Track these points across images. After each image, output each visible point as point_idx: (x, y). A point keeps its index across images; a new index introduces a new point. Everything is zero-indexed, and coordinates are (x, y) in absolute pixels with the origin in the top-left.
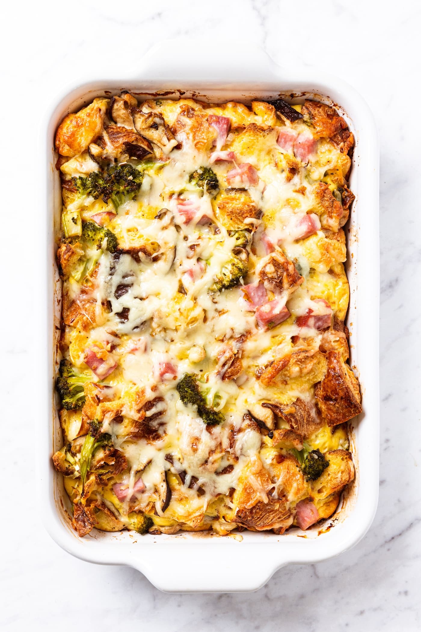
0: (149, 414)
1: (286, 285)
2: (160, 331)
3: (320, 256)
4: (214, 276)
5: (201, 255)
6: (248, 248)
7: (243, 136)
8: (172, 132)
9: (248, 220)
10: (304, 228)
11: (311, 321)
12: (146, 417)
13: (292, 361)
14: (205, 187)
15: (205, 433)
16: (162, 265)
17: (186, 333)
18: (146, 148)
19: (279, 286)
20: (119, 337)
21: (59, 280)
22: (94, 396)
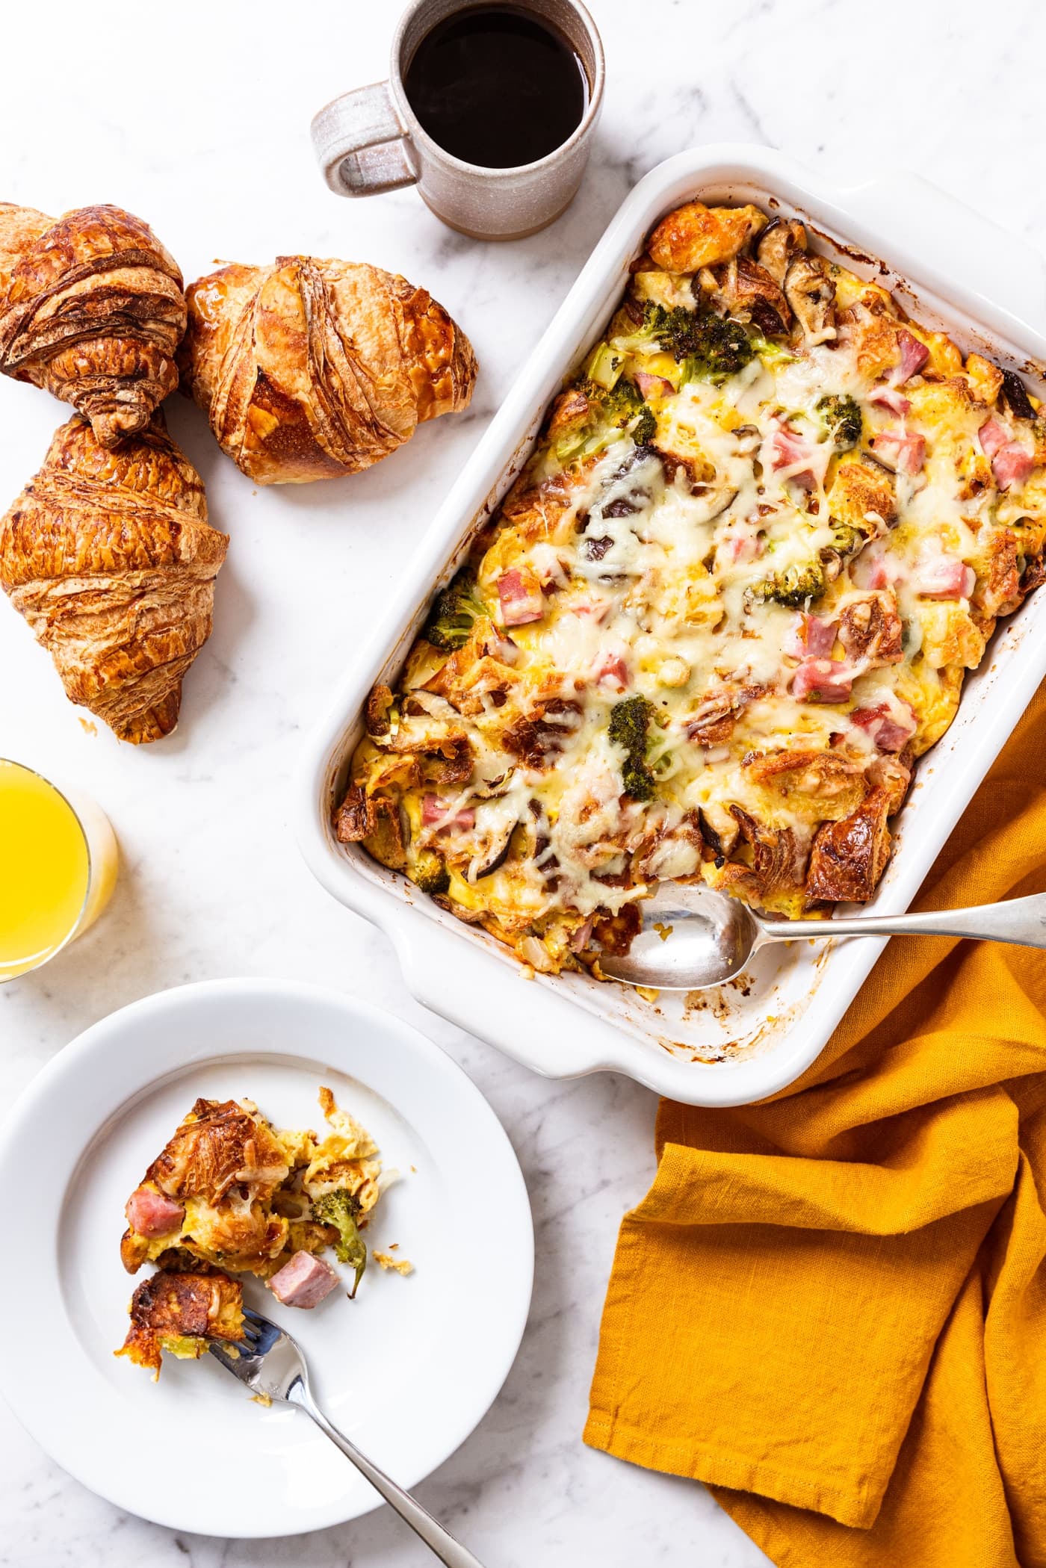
0: (549, 718)
1: (872, 649)
2: (640, 605)
3: (943, 636)
4: (771, 571)
5: (769, 528)
6: (847, 559)
7: (936, 390)
8: (838, 317)
9: (873, 517)
10: (945, 583)
11: (876, 725)
12: (540, 721)
13: (815, 765)
14: (837, 428)
15: (615, 802)
16: (701, 507)
17: (675, 632)
18: (784, 320)
19: (860, 646)
20: (570, 579)
21: (531, 439)
22: (483, 643)
